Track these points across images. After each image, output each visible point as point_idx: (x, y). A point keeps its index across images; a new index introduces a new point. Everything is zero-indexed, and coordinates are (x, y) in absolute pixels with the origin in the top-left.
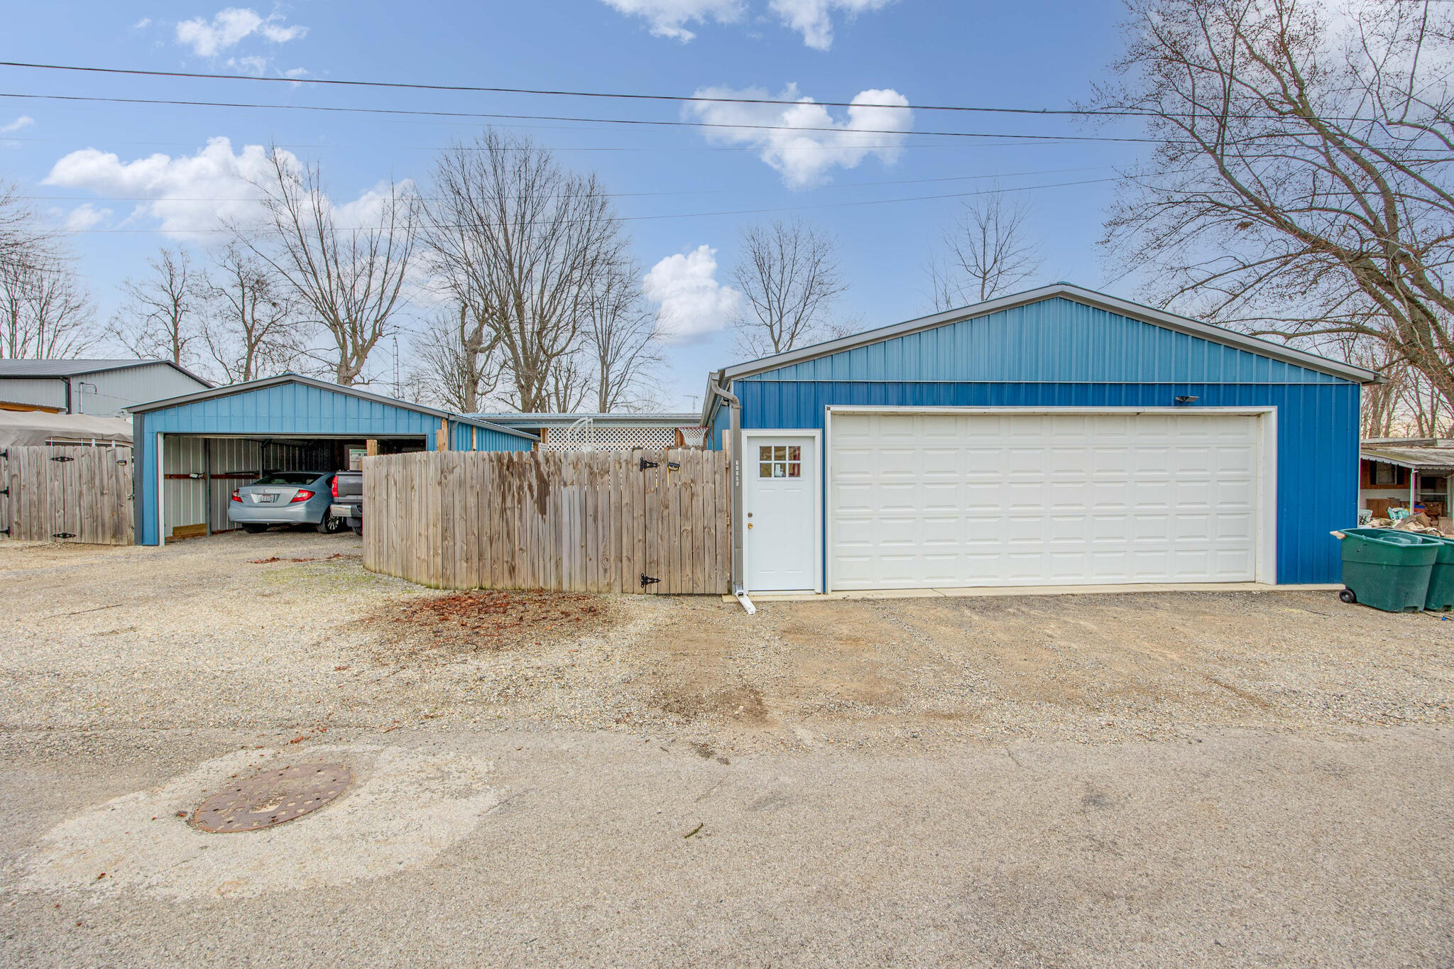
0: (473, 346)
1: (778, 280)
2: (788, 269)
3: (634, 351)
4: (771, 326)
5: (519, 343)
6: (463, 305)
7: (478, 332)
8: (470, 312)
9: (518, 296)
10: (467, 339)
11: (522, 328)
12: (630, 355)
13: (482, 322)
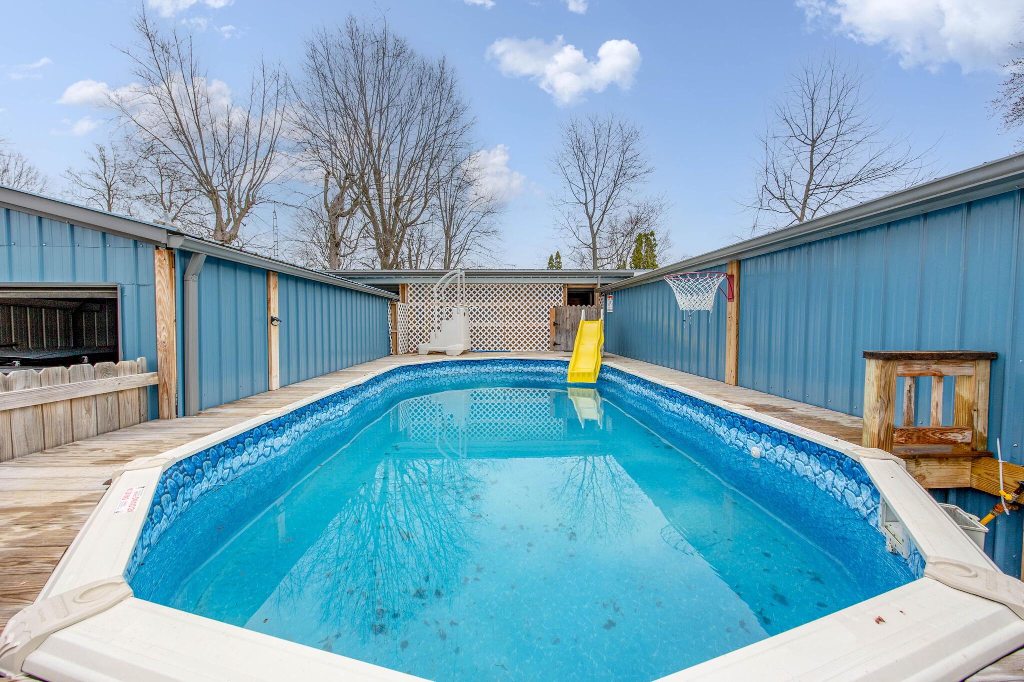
0: (336, 213)
1: (592, 165)
2: (602, 156)
3: (471, 226)
4: (586, 204)
5: (377, 212)
6: (325, 172)
7: (340, 198)
8: (332, 180)
9: (377, 172)
10: (330, 205)
11: (381, 201)
12: (467, 230)
13: (343, 189)
